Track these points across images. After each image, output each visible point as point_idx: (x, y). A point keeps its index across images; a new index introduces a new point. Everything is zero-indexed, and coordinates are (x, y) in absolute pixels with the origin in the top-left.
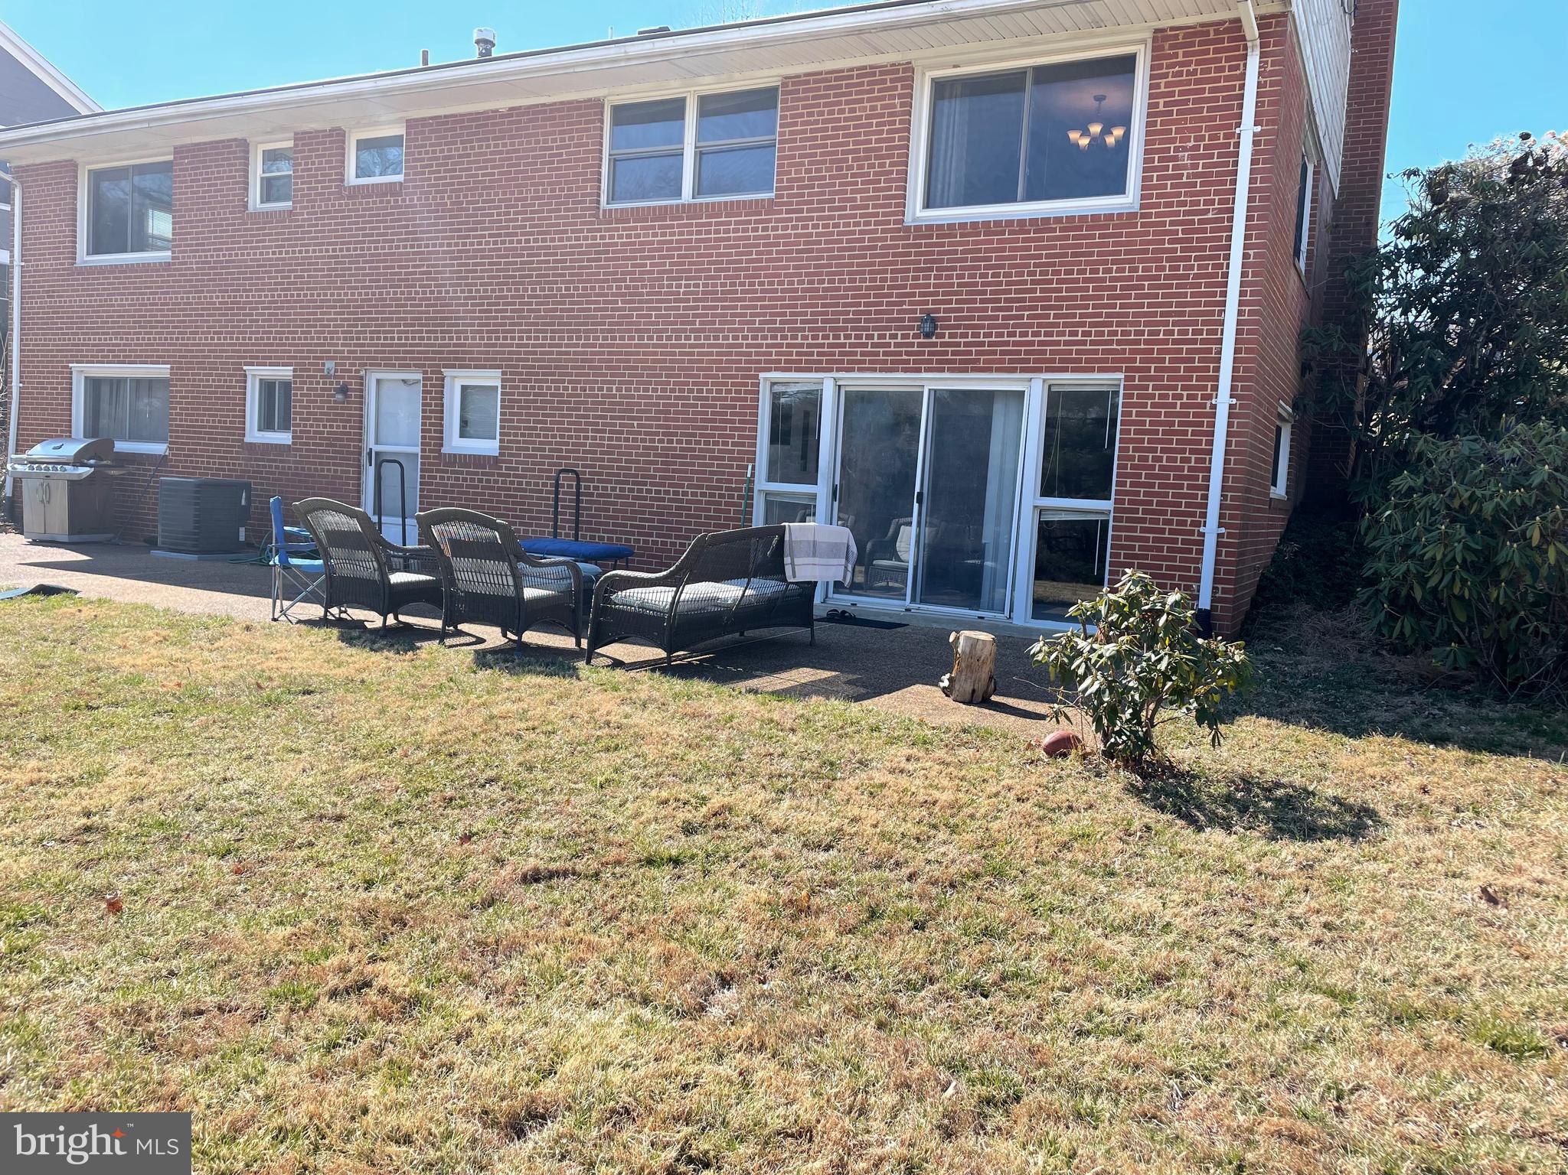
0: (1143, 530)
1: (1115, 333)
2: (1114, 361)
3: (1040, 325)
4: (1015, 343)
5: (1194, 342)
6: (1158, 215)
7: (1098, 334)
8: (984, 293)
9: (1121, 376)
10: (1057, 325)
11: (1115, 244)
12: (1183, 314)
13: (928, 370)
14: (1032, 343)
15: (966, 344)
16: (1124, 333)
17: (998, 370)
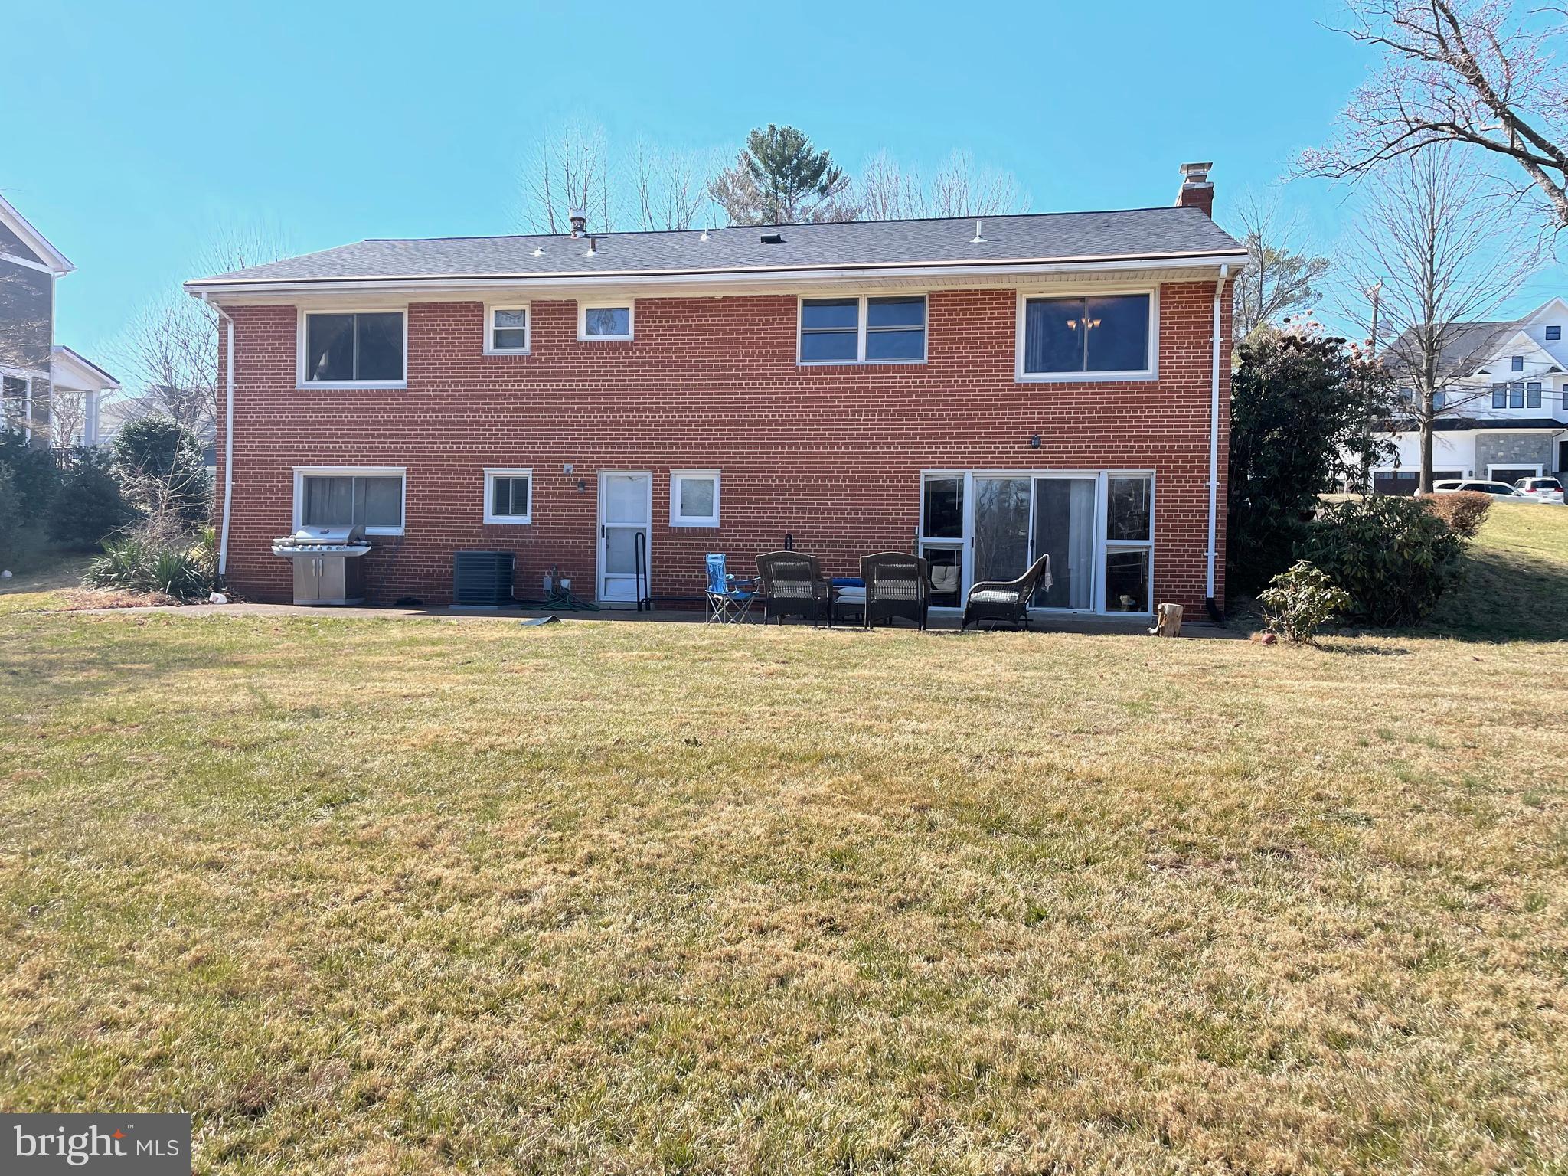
0: (1172, 556)
1: (1149, 447)
2: (1150, 462)
3: (1104, 442)
4: (1090, 452)
5: (1194, 452)
6: (1170, 382)
7: (1139, 447)
8: (1070, 423)
9: (1154, 470)
10: (1115, 442)
11: (1146, 397)
12: (1187, 436)
13: (1035, 467)
14: (1100, 452)
15: (1059, 452)
16: (1154, 447)
17: (1080, 467)
